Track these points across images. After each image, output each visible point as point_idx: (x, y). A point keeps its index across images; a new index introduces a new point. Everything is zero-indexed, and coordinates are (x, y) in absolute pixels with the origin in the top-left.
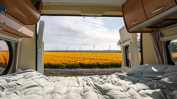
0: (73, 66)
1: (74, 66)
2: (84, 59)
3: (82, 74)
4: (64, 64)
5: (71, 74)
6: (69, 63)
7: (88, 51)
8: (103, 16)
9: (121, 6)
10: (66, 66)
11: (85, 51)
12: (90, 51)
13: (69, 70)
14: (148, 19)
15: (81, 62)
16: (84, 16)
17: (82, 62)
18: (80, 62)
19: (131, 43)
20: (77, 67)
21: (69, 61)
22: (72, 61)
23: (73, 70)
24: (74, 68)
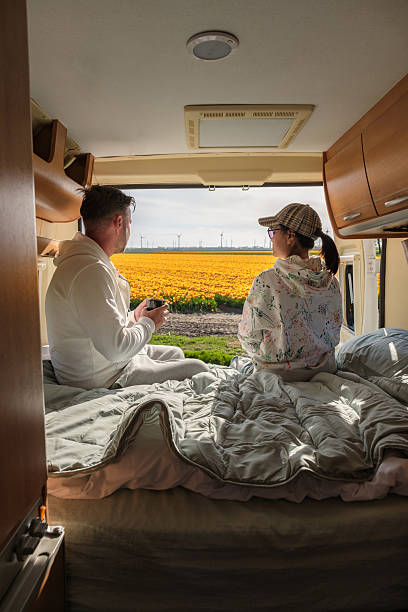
0: (194, 305)
1: (200, 304)
2: (232, 280)
3: (222, 333)
4: (166, 297)
5: (188, 333)
6: (181, 293)
7: (250, 249)
8: (266, 185)
9: (321, 155)
10: (173, 306)
11: (239, 249)
12: (255, 249)
13: (182, 317)
14: (378, 215)
15: (222, 289)
16: (212, 186)
17: (223, 292)
18: (217, 290)
19: (357, 258)
20: (208, 309)
21: (184, 288)
22: (193, 289)
23: (194, 318)
24: (198, 311)
